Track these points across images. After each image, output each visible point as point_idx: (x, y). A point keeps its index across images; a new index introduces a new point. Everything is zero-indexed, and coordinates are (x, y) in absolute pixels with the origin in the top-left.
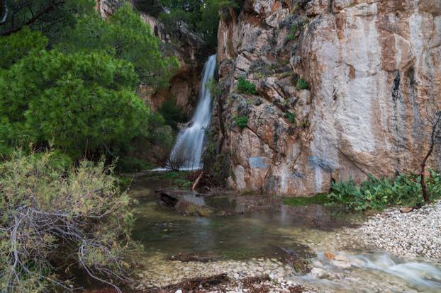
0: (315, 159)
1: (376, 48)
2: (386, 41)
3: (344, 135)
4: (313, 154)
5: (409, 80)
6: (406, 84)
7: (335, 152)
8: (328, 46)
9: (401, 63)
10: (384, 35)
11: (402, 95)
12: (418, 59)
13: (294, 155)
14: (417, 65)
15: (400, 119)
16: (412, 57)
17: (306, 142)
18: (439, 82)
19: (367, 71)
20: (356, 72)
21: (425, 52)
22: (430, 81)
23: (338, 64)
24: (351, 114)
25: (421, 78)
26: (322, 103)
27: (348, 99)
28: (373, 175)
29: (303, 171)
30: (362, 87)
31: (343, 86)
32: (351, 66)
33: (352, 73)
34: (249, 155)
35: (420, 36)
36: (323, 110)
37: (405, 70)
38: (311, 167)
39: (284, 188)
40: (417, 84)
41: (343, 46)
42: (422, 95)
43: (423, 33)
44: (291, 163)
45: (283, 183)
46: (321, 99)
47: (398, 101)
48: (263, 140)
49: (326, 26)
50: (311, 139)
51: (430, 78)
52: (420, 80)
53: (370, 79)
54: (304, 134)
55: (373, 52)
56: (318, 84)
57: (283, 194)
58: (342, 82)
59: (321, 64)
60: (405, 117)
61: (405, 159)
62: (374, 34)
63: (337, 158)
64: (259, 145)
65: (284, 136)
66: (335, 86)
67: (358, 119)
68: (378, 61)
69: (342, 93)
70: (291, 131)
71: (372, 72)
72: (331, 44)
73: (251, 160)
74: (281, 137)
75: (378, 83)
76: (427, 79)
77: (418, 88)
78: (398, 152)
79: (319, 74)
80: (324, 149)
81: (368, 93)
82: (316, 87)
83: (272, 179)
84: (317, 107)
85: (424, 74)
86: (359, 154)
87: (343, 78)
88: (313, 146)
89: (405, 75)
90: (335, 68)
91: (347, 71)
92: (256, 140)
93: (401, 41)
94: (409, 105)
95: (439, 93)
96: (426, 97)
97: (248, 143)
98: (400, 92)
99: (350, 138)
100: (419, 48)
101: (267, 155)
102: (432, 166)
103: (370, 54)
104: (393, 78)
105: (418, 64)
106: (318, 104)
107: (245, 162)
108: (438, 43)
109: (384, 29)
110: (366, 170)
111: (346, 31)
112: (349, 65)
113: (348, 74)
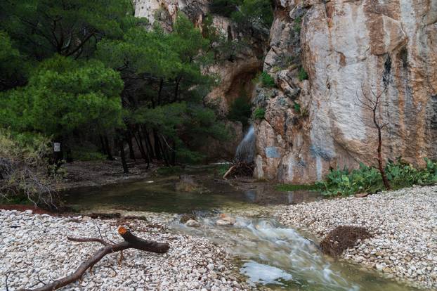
0: (314, 147)
1: (364, 32)
2: (374, 24)
3: (336, 123)
4: (313, 143)
5: (402, 63)
6: (399, 67)
7: (331, 141)
8: (319, 36)
9: (390, 45)
10: (372, 18)
11: (394, 78)
12: (411, 39)
13: (299, 144)
14: (410, 46)
15: (391, 104)
16: (403, 38)
17: (307, 132)
18: (434, 62)
19: (357, 57)
20: (346, 59)
21: (419, 30)
22: (424, 62)
23: (330, 53)
24: (342, 102)
25: (414, 59)
26: (318, 92)
27: (340, 87)
28: (365, 163)
29: (306, 160)
30: (353, 74)
31: (335, 74)
32: (342, 54)
33: (343, 61)
34: (265, 145)
35: (412, 14)
36: (319, 99)
37: (396, 52)
38: (313, 156)
39: (290, 176)
40: (410, 66)
41: (333, 34)
42: (416, 77)
43: (416, 10)
44: (297, 152)
45: (290, 172)
46: (317, 88)
47: (390, 86)
48: (276, 131)
49: (317, 16)
50: (310, 129)
51: (424, 59)
52: (413, 61)
53: (360, 64)
54: (305, 123)
55: (361, 36)
56: (314, 74)
57: (290, 182)
58: (334, 71)
59: (314, 54)
60: (397, 103)
61: (397, 147)
62: (362, 17)
63: (332, 147)
64: (273, 136)
65: (290, 126)
66: (329, 74)
67: (349, 106)
68: (368, 46)
69: (334, 81)
70: (295, 121)
71: (362, 57)
72: (321, 33)
73: (267, 150)
74: (289, 127)
75: (368, 69)
76: (421, 59)
77: (411, 70)
78: (390, 139)
79: (313, 64)
80: (321, 137)
81: (358, 79)
82: (312, 77)
83: (281, 167)
84: (314, 97)
85: (418, 54)
86: (350, 142)
87: (335, 66)
88: (312, 135)
89: (397, 57)
90: (328, 57)
91: (338, 59)
92: (270, 131)
93: (390, 22)
94: (401, 89)
95: (434, 74)
96: (420, 80)
97: (264, 134)
98: (391, 77)
99: (342, 126)
100: (412, 28)
101: (280, 145)
102: (428, 155)
103: (358, 40)
104: (384, 62)
105: (411, 44)
106: (315, 93)
107: (263, 152)
108: (434, 19)
109: (371, 12)
110: (358, 159)
111: (335, 19)
112: (339, 53)
113: (339, 61)
